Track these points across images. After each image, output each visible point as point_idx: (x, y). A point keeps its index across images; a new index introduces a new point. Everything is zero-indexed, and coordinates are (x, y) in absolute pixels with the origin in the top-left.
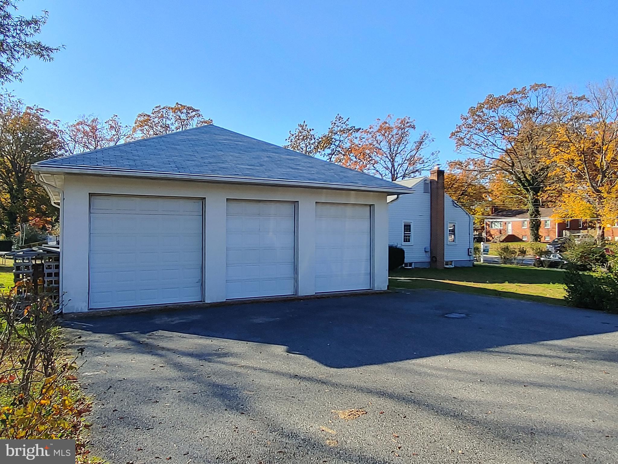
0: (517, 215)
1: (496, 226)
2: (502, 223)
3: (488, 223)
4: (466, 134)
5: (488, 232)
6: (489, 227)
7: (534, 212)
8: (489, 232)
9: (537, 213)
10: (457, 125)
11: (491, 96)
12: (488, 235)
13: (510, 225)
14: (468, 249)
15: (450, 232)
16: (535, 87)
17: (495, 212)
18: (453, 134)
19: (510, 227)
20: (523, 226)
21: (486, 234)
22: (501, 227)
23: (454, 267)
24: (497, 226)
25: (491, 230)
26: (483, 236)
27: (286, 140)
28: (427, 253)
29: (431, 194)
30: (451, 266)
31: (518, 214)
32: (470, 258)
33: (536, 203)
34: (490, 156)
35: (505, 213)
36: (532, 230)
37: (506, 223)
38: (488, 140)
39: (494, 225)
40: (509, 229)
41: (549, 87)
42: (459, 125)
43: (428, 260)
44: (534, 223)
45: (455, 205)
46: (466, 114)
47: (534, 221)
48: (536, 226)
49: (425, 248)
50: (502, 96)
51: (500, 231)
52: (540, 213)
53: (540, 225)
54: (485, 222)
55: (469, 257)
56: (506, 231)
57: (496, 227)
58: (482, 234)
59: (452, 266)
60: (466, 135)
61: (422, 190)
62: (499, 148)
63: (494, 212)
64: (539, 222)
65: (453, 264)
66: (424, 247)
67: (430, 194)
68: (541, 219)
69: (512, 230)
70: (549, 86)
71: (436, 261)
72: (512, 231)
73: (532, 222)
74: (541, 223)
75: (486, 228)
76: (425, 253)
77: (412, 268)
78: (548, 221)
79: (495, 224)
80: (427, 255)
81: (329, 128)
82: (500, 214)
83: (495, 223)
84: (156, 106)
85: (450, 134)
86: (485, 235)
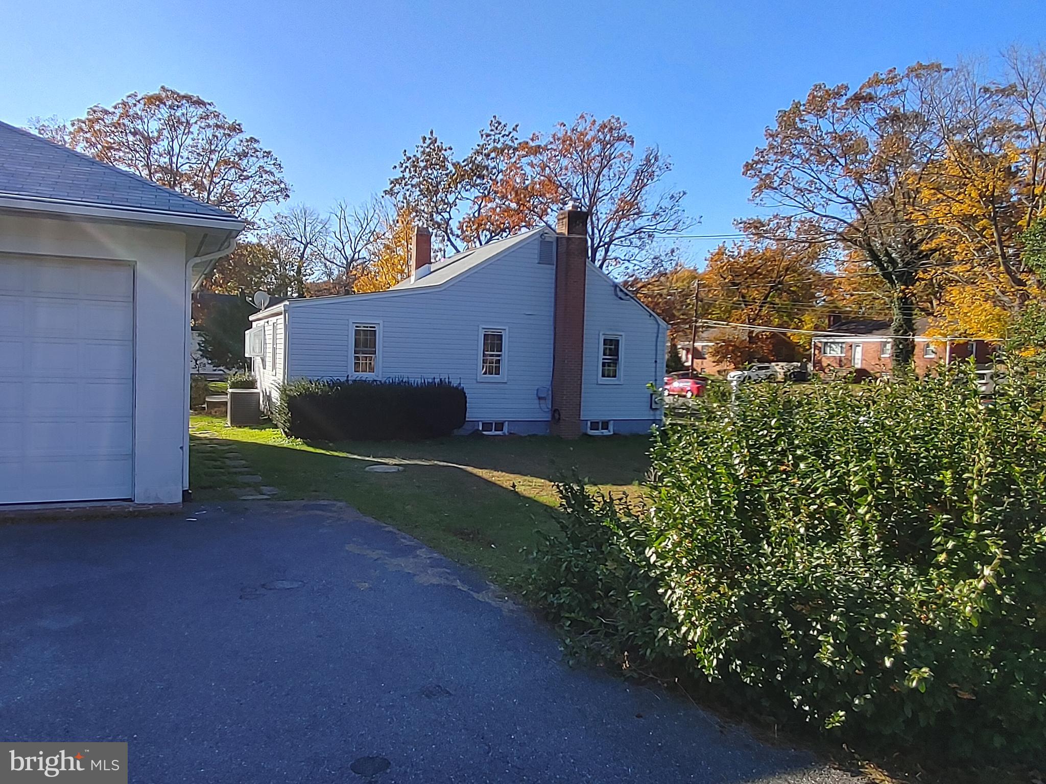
0: (874, 331)
1: (834, 350)
2: (844, 346)
3: (819, 345)
4: (776, 168)
5: (818, 364)
6: (820, 352)
7: (901, 326)
8: (820, 362)
9: (908, 326)
10: (757, 148)
11: (818, 87)
12: (817, 368)
13: (859, 349)
14: (652, 395)
15: (604, 354)
16: (916, 71)
17: (834, 324)
18: (748, 167)
19: (858, 353)
20: (883, 352)
21: (814, 367)
22: (841, 352)
23: (612, 433)
24: (836, 352)
25: (824, 359)
26: (809, 370)
27: (395, 167)
28: (542, 401)
29: (557, 267)
30: (605, 432)
31: (877, 330)
32: (654, 415)
33: (906, 306)
34: (821, 211)
35: (852, 326)
36: (896, 360)
37: (851, 346)
38: (819, 179)
39: (828, 349)
40: (856, 357)
41: (947, 70)
42: (761, 148)
43: (547, 417)
44: (901, 346)
45: (620, 294)
46: (775, 127)
47: (901, 343)
48: (904, 353)
49: (538, 390)
50: (842, 85)
51: (841, 361)
52: (915, 327)
53: (913, 351)
54: (813, 343)
55: (652, 412)
56: (851, 361)
57: (834, 354)
58: (808, 366)
59: (609, 431)
60: (778, 170)
61: (536, 257)
62: (839, 196)
63: (832, 323)
64: (910, 346)
65: (611, 427)
66: (537, 387)
67: (554, 267)
68: (916, 340)
69: (863, 360)
70: (947, 67)
71: (559, 419)
72: (862, 363)
73: (898, 346)
74: (916, 347)
75: (815, 355)
76: (537, 401)
77: (504, 435)
78: (931, 345)
79: (831, 347)
80: (543, 406)
81: (478, 145)
82: (844, 327)
83: (832, 345)
84: (128, 94)
85: (742, 166)
86: (812, 369)
